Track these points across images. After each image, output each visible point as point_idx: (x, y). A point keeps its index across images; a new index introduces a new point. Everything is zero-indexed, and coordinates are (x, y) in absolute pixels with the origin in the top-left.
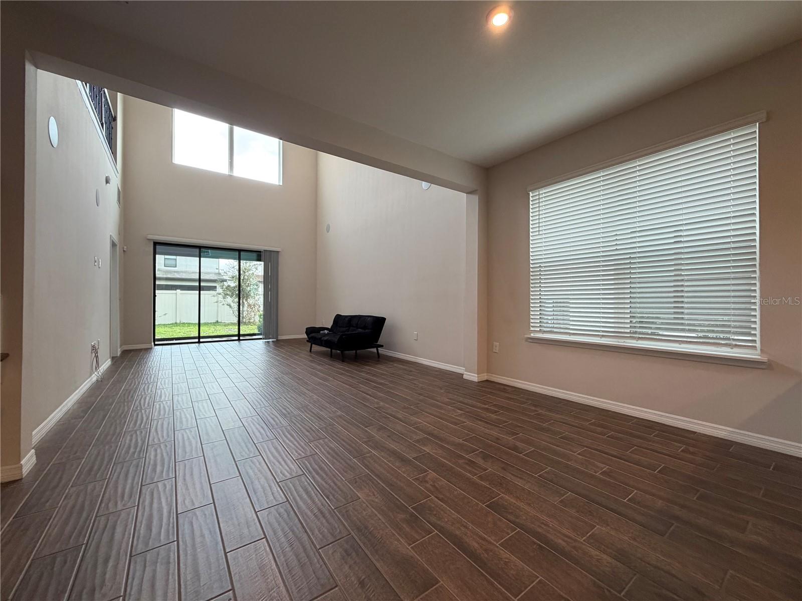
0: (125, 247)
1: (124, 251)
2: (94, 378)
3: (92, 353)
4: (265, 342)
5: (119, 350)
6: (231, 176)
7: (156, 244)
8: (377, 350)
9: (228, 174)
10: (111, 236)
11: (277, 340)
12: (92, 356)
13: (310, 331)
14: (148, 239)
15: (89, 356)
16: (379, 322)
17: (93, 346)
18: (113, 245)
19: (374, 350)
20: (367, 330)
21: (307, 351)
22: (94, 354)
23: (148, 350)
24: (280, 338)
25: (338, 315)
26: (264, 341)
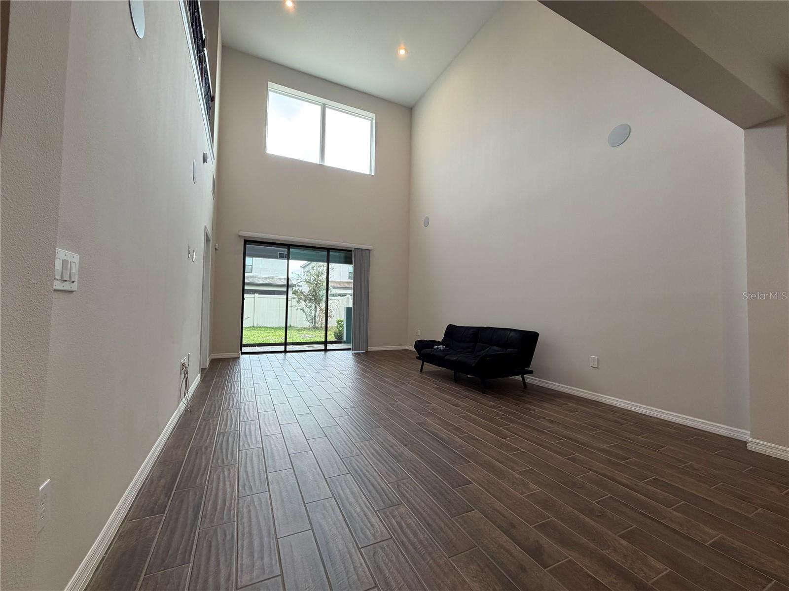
0: (217, 245)
1: (216, 249)
2: (182, 406)
3: (181, 374)
4: (355, 353)
5: (208, 359)
6: (321, 166)
7: (247, 242)
8: (523, 378)
9: (318, 163)
10: (205, 227)
11: (366, 352)
12: (180, 378)
13: (421, 345)
14: (239, 236)
15: (177, 378)
16: (529, 339)
17: (183, 365)
18: (207, 240)
19: (519, 378)
20: (509, 350)
21: (417, 371)
22: (183, 376)
23: (236, 359)
24: (371, 349)
25: (450, 325)
26: (353, 352)
